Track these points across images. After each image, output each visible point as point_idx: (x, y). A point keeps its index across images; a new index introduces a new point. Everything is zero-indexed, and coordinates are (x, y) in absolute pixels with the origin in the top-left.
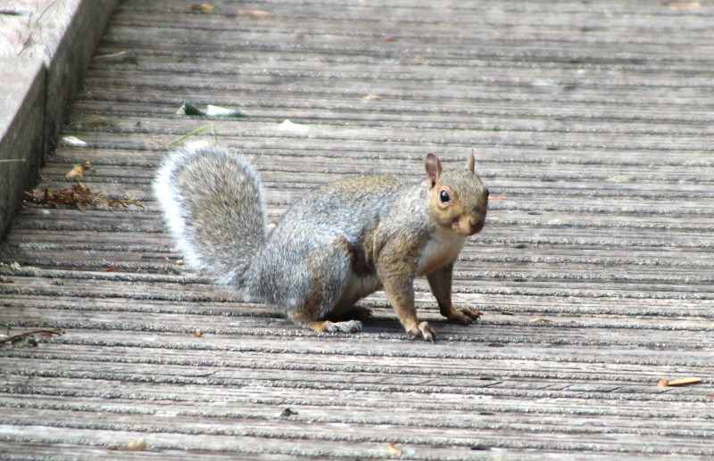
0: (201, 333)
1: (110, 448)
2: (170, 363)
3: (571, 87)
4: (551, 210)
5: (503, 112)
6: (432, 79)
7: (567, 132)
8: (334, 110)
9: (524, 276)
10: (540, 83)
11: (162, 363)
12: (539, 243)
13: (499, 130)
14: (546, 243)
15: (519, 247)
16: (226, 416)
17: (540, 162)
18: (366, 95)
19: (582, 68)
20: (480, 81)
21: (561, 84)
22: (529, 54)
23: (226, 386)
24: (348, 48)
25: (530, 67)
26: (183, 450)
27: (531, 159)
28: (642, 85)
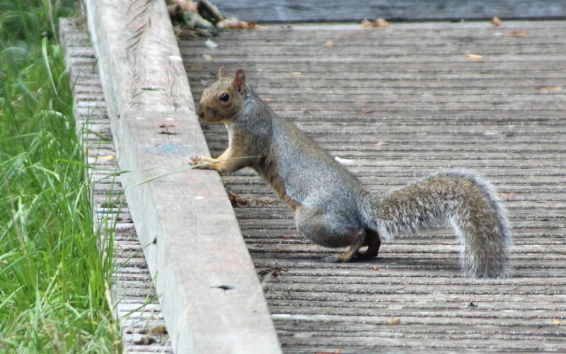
0: (377, 269)
1: (377, 324)
2: (372, 283)
3: (511, 135)
4: (551, 200)
5: (477, 149)
6: (415, 133)
7: (527, 159)
8: (362, 151)
9: (562, 235)
10: (488, 133)
11: (367, 283)
12: (557, 217)
13: (481, 159)
14: (561, 217)
15: (544, 220)
16: (434, 308)
17: (522, 175)
18: (377, 143)
19: (512, 124)
20: (448, 133)
21: (503, 133)
22: (468, 117)
23: (417, 294)
24: (344, 117)
25: (476, 125)
26: (423, 324)
27: (516, 174)
28: (559, 133)
